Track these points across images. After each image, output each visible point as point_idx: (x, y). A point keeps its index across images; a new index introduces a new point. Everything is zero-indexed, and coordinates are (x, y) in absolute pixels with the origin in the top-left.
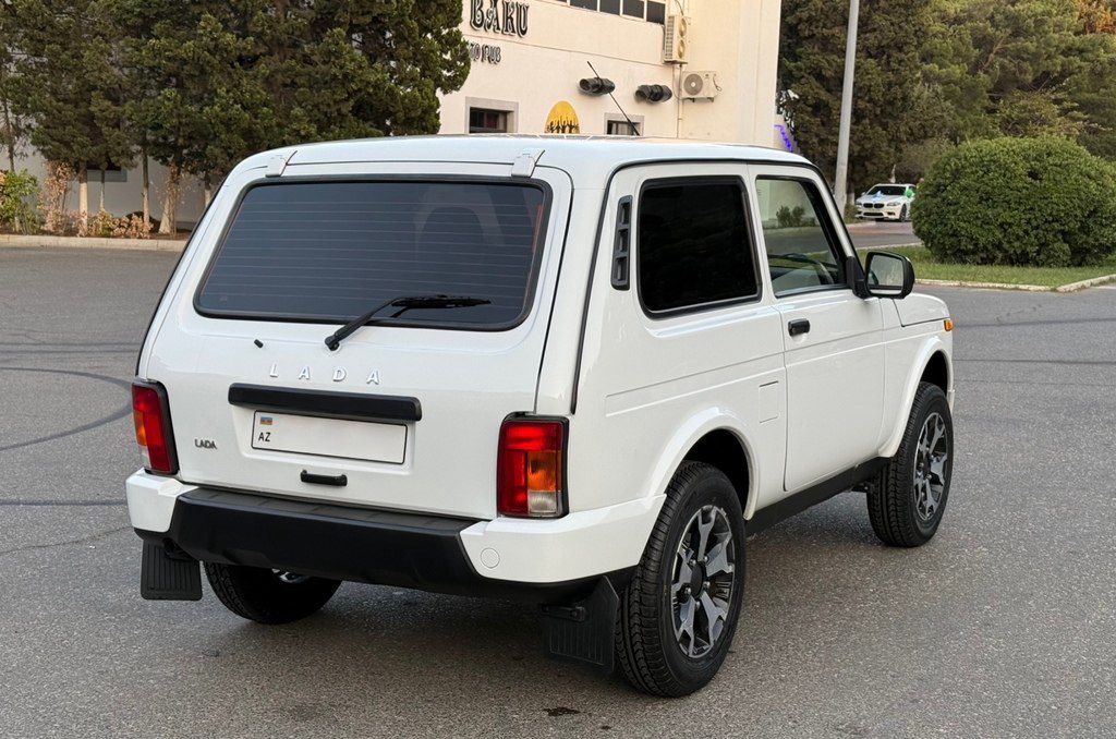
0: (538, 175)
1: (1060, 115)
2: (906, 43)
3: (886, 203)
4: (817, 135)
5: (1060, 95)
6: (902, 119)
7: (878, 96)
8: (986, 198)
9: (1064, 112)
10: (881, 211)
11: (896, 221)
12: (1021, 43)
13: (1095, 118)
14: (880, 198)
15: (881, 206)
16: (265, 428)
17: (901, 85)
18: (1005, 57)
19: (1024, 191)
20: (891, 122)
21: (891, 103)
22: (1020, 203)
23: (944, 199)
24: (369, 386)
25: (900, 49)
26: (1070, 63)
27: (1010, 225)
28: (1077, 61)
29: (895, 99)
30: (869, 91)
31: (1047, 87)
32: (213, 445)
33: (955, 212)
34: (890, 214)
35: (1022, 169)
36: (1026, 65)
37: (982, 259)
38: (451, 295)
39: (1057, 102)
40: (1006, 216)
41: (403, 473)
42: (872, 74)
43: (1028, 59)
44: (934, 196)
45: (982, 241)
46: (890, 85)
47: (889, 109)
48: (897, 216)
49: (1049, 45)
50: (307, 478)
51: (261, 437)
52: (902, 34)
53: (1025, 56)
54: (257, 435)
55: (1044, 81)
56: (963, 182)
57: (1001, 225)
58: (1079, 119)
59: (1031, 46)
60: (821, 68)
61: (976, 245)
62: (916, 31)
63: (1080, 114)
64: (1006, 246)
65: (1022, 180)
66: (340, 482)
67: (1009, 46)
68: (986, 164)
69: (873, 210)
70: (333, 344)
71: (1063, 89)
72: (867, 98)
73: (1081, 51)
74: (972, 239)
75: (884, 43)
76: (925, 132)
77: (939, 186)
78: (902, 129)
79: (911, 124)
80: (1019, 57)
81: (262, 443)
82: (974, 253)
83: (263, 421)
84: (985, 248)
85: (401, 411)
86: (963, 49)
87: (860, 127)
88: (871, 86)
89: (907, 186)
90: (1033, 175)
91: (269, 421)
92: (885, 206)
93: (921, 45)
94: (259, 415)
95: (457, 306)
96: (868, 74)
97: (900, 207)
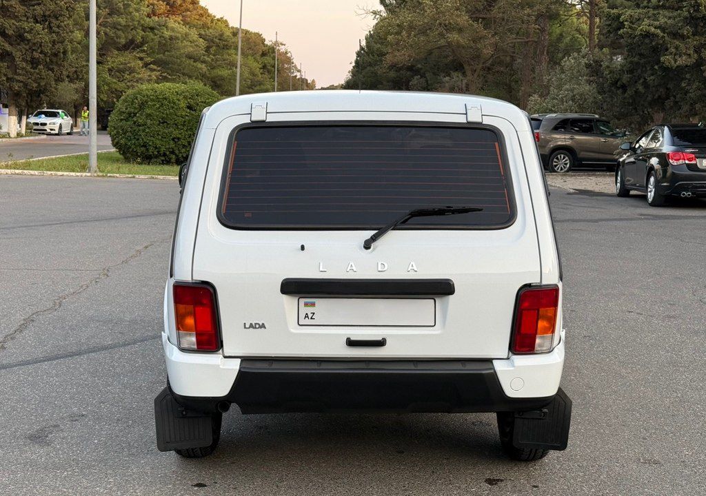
0: (487, 121)
1: (142, 67)
2: (61, 15)
3: (48, 123)
4: (5, 75)
5: (142, 55)
6: (64, 67)
7: (47, 50)
8: (164, 122)
9: (146, 65)
10: (45, 128)
11: (56, 135)
12: (115, 18)
13: (163, 70)
14: (43, 119)
15: (45, 124)
16: (309, 310)
17: (62, 42)
18: (106, 27)
19: (187, 117)
20: (56, 68)
21: (56, 55)
22: (184, 125)
23: (135, 123)
24: (410, 273)
25: (57, 19)
26: (147, 36)
27: (179, 139)
28: (151, 35)
29: (59, 52)
30: (41, 46)
31: (133, 49)
32: (263, 326)
33: (144, 131)
34: (51, 130)
35: (183, 104)
36: (120, 33)
37: (163, 161)
38: (455, 206)
39: (141, 59)
40: (176, 133)
41: (434, 333)
42: (42, 34)
43: (121, 29)
44: (127, 120)
45: (163, 149)
46: (54, 43)
47: (54, 59)
48: (57, 132)
49: (133, 20)
50: (351, 343)
51: (307, 316)
52: (58, 8)
53: (119, 27)
54: (302, 315)
55: (131, 45)
56: (148, 111)
57: (173, 139)
58: (155, 70)
59: (122, 21)
60: (5, 28)
61: (158, 152)
62: (67, 8)
63: (155, 67)
64: (177, 152)
65: (184, 110)
66: (381, 343)
67: (108, 20)
68: (161, 100)
69: (40, 127)
70: (367, 245)
71: (144, 51)
72: (39, 51)
73: (152, 29)
74: (156, 148)
75: (47, 13)
76: (78, 76)
77: (129, 114)
78: (64, 73)
79: (69, 70)
80: (115, 28)
81: (306, 321)
82: (156, 157)
83: (306, 304)
84: (165, 155)
85: (440, 289)
86: (80, 21)
87: (37, 71)
88: (42, 42)
89: (60, 111)
90: (190, 107)
91: (313, 305)
92: (48, 125)
93: (71, 16)
94: (302, 301)
95: (453, 213)
96: (39, 34)
97: (58, 125)
